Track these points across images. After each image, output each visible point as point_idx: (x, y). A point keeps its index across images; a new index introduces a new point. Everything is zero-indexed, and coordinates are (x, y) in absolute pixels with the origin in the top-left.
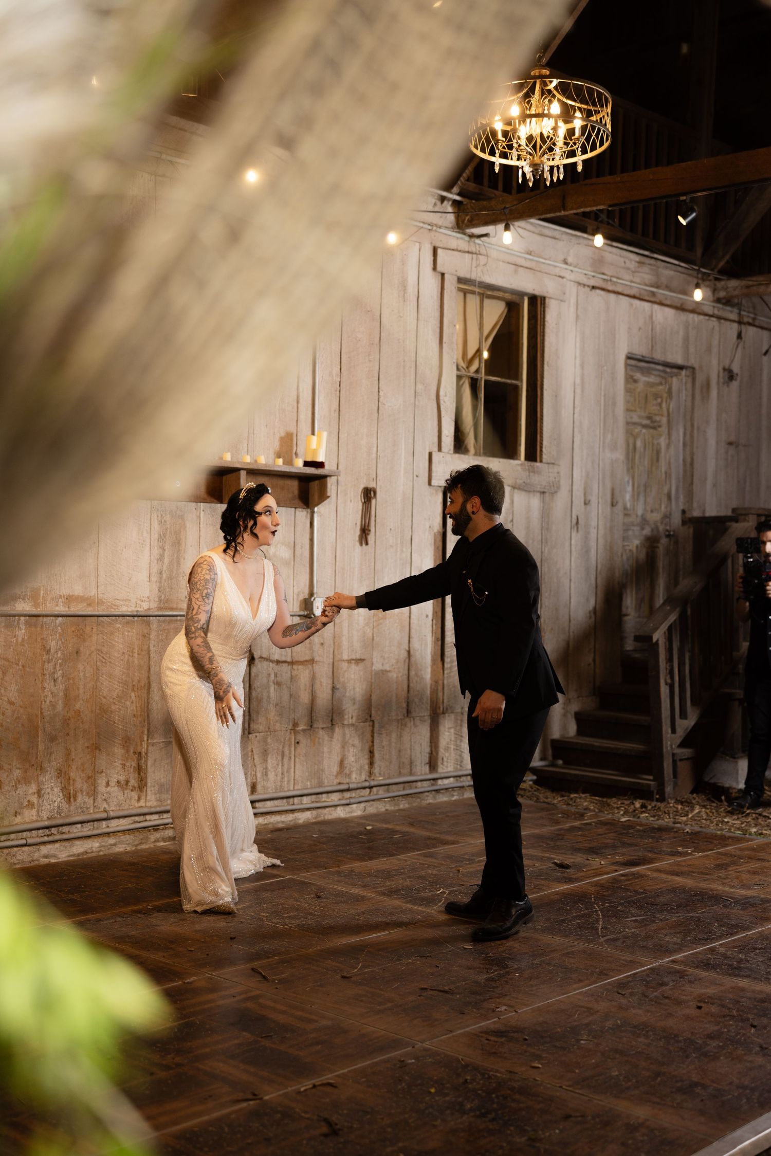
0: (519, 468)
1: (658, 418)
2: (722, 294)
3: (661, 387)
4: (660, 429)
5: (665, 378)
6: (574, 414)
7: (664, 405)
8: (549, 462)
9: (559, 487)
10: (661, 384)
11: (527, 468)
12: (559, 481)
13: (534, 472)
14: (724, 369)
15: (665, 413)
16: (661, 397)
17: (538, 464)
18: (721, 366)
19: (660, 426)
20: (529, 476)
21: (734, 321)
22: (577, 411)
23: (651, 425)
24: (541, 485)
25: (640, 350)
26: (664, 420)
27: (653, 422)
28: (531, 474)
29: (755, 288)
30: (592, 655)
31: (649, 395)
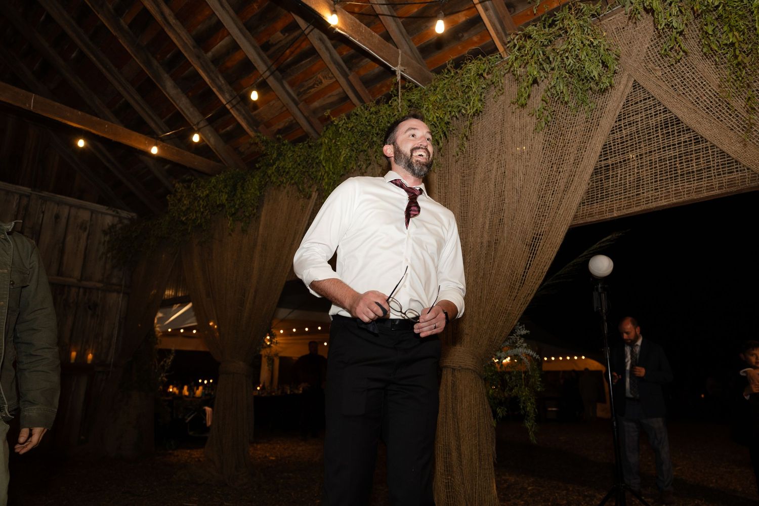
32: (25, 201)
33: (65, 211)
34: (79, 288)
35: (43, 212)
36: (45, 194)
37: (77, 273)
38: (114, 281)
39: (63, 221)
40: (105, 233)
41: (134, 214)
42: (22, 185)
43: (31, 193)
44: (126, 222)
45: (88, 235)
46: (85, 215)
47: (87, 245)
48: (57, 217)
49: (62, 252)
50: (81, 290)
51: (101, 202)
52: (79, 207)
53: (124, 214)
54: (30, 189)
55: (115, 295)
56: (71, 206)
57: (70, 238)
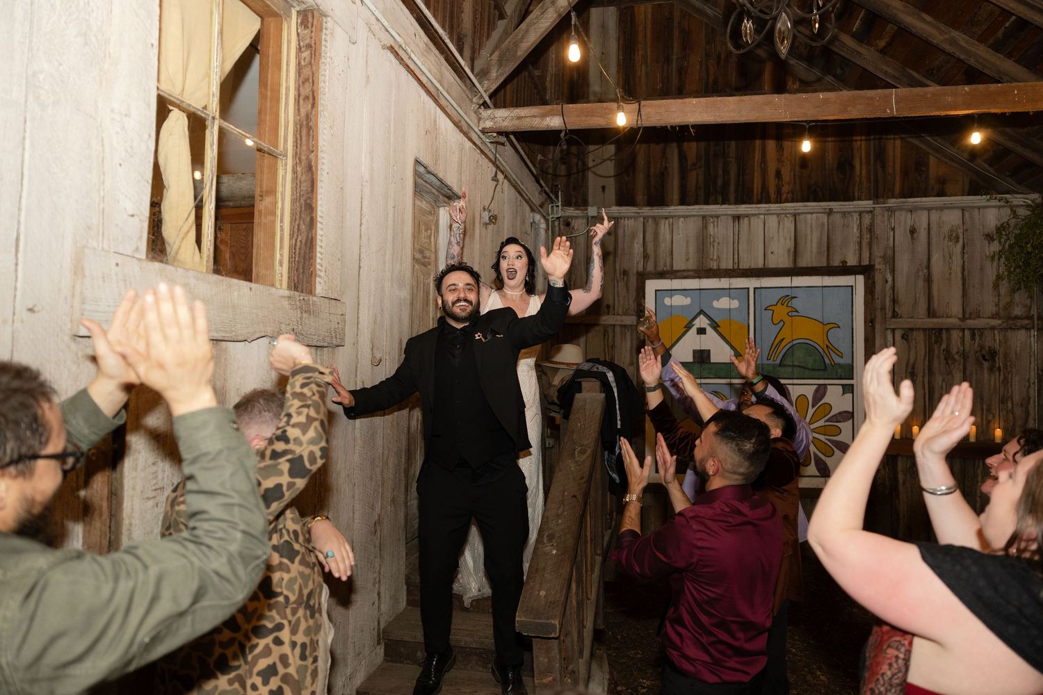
0: (286, 303)
1: (427, 254)
2: (488, 124)
3: (431, 218)
4: (429, 267)
5: (433, 207)
6: (361, 225)
7: (432, 240)
8: (330, 296)
9: (343, 339)
10: (430, 213)
11: (298, 303)
12: (343, 329)
13: (308, 312)
14: (484, 208)
15: (433, 250)
16: (431, 230)
17: (314, 298)
18: (482, 206)
19: (429, 264)
20: (301, 318)
21: (490, 160)
22: (364, 221)
23: (423, 260)
24: (319, 336)
25: (426, 160)
26: (433, 256)
27: (424, 257)
28: (305, 315)
29: (528, 120)
30: (377, 586)
31: (421, 223)
32: (867, 220)
33: (922, 219)
34: (963, 330)
35: (893, 229)
36: (892, 202)
37: (956, 308)
38: (1018, 311)
39: (922, 235)
40: (989, 238)
41: (1035, 196)
42: (859, 199)
43: (874, 208)
44: (1023, 212)
45: (964, 248)
46: (953, 218)
47: (964, 262)
48: (913, 231)
49: (929, 280)
50: (967, 332)
51: (974, 190)
52: (941, 209)
53: (1017, 200)
54: (871, 202)
55: (1022, 334)
56: (929, 209)
57: (936, 258)
